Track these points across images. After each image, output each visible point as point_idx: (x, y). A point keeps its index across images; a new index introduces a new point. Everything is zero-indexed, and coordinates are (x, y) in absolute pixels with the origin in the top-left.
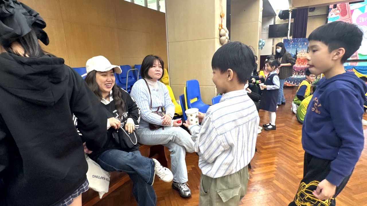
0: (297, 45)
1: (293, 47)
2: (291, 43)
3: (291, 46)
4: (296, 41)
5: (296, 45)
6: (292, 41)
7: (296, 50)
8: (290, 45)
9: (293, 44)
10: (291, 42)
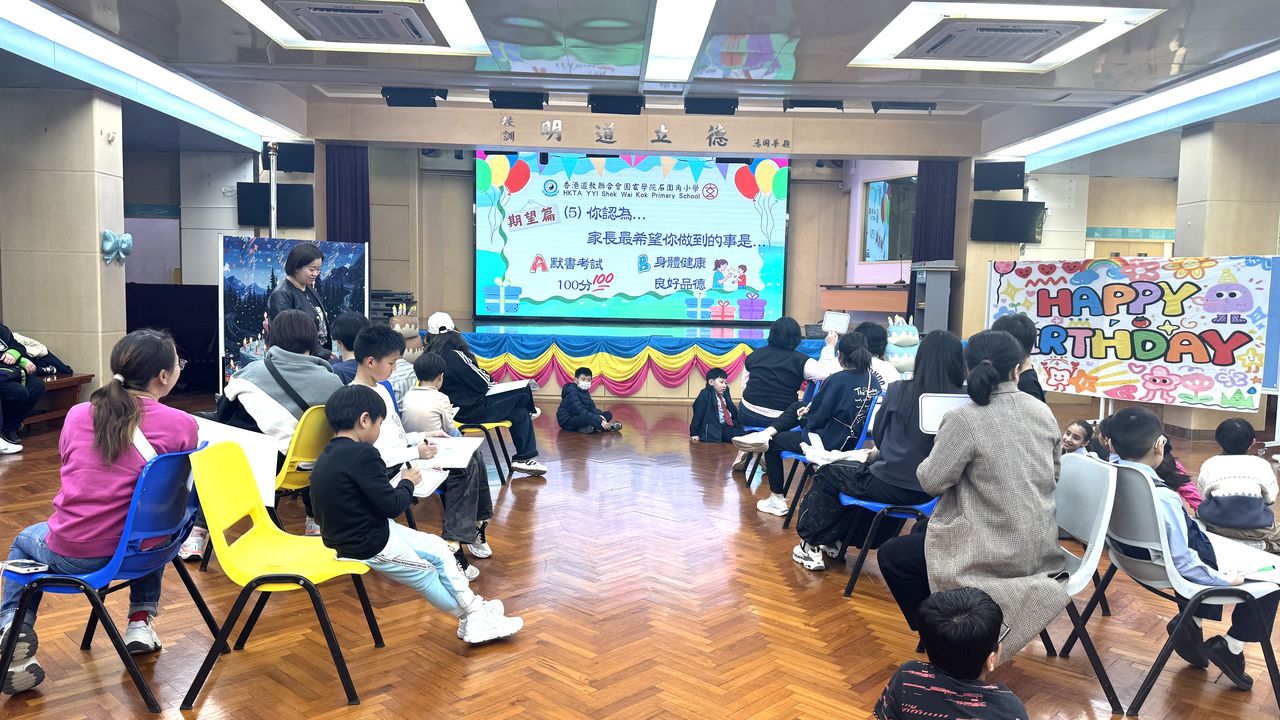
0: (275, 259)
1: (259, 266)
2: (251, 251)
3: (253, 260)
4: (269, 246)
5: (269, 260)
6: (256, 246)
7: (273, 276)
8: (250, 258)
9: (257, 256)
10: (253, 247)
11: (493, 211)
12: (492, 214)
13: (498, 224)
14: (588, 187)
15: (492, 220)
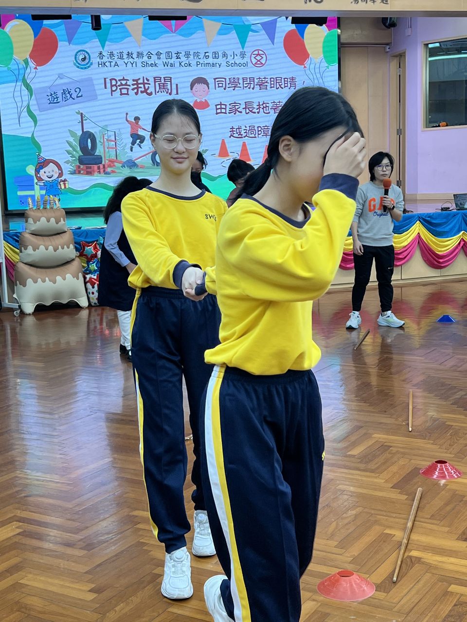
11: (18, 88)
12: (17, 94)
13: (25, 104)
14: (125, 56)
15: (18, 99)
